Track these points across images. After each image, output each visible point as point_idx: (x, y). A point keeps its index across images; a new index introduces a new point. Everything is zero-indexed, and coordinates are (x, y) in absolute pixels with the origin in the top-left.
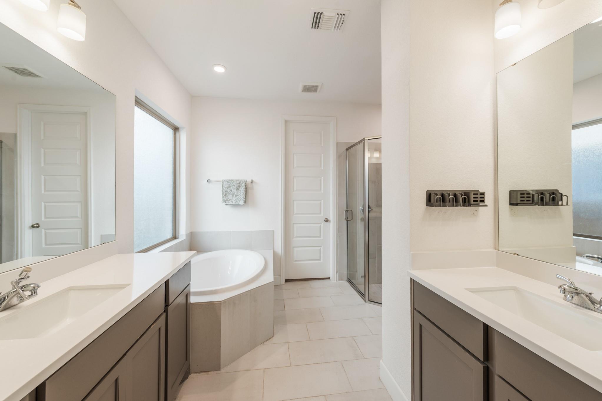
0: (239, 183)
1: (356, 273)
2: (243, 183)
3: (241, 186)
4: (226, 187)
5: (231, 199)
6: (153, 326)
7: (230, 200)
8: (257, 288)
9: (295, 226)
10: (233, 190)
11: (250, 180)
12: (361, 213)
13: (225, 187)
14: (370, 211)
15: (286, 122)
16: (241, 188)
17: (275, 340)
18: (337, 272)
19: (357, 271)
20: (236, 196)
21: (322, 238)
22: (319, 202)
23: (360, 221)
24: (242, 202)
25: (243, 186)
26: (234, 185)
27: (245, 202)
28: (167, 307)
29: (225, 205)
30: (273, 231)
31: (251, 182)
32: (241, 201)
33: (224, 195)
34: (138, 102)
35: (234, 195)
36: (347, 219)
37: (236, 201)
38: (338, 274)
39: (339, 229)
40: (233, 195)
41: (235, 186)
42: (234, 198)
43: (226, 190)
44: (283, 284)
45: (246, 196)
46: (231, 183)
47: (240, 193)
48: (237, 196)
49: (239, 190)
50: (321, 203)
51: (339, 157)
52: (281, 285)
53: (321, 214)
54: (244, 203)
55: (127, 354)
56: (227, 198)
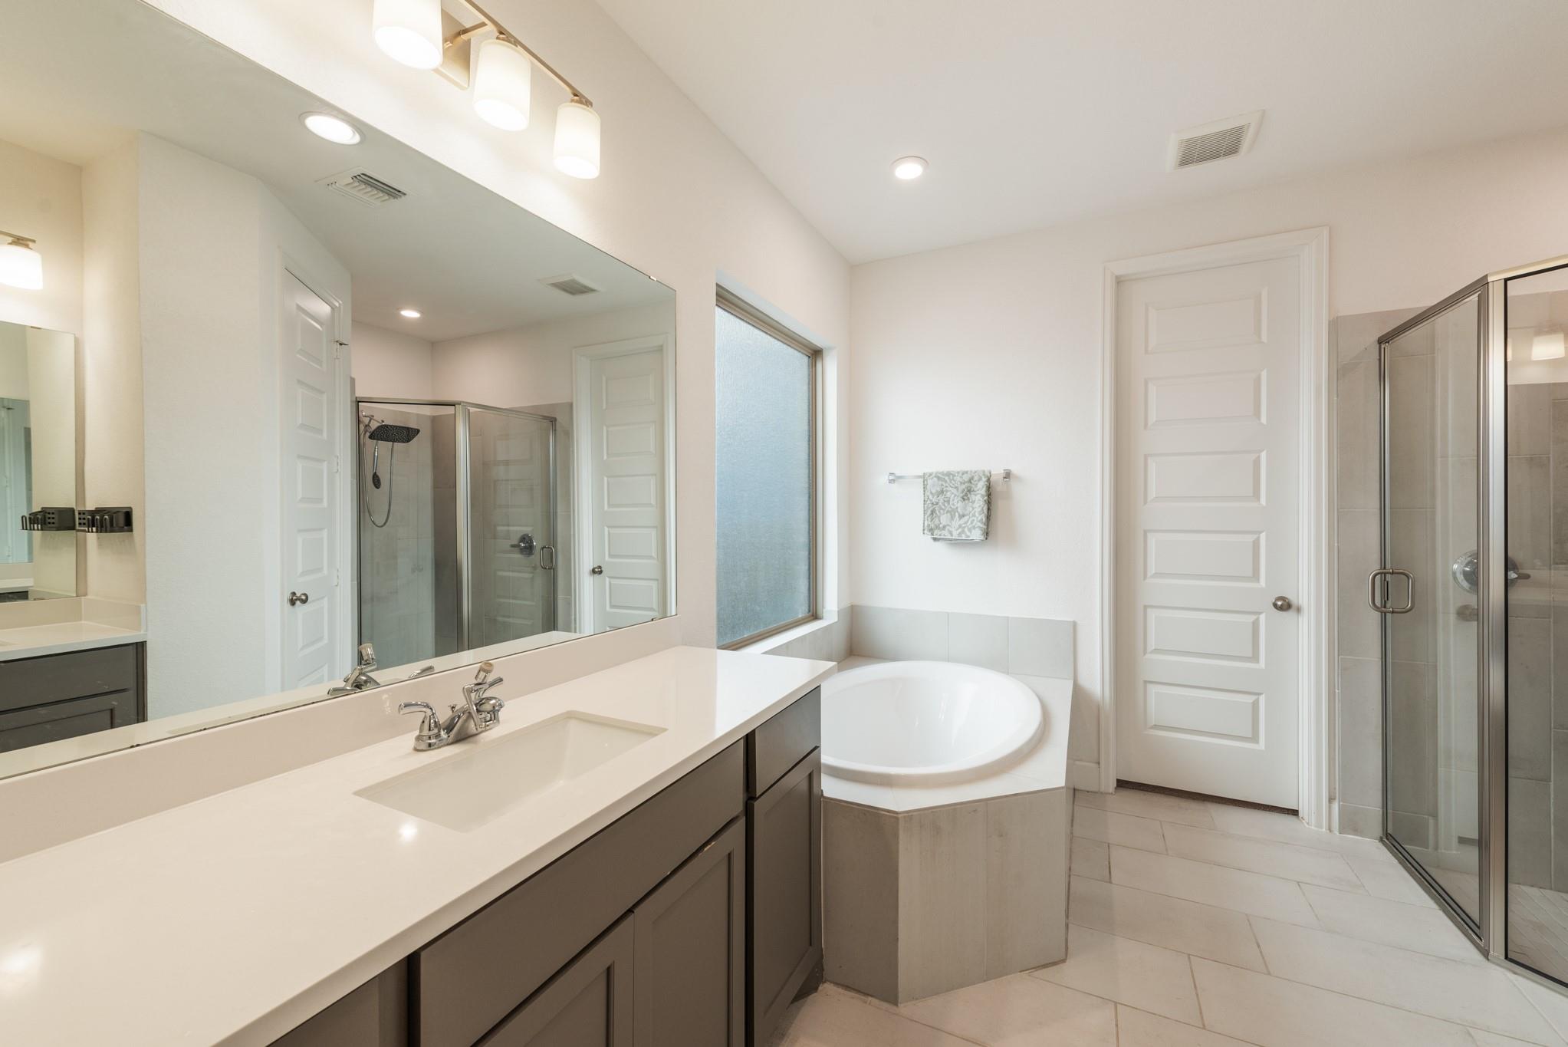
0: (970, 482)
1: (1431, 821)
2: (980, 479)
3: (975, 489)
4: (934, 491)
5: (948, 525)
6: (709, 846)
7: (944, 527)
8: (1006, 796)
9: (1152, 615)
10: (953, 500)
11: (1003, 472)
12: (1462, 587)
13: (931, 493)
14: (1514, 580)
15: (1119, 281)
16: (976, 495)
17: (1070, 972)
18: (1331, 800)
19: (1435, 815)
20: (962, 516)
21: (1262, 664)
22: (1251, 538)
23: (1452, 617)
24: (977, 535)
25: (980, 488)
26: (956, 488)
27: (987, 534)
28: (752, 802)
29: (932, 540)
30: (1075, 625)
31: (1004, 478)
32: (973, 531)
33: (929, 512)
34: (725, 299)
35: (957, 514)
36: (1385, 607)
37: (960, 530)
38: (1336, 806)
39: (1342, 642)
40: (953, 513)
41: (958, 491)
42: (957, 522)
43: (934, 500)
44: (1109, 794)
45: (988, 517)
46: (948, 481)
47: (973, 508)
48: (964, 516)
49: (968, 499)
50: (1256, 545)
51: (1341, 372)
52: (1102, 793)
53: (1258, 580)
54: (982, 538)
55: (636, 911)
56: (937, 522)
